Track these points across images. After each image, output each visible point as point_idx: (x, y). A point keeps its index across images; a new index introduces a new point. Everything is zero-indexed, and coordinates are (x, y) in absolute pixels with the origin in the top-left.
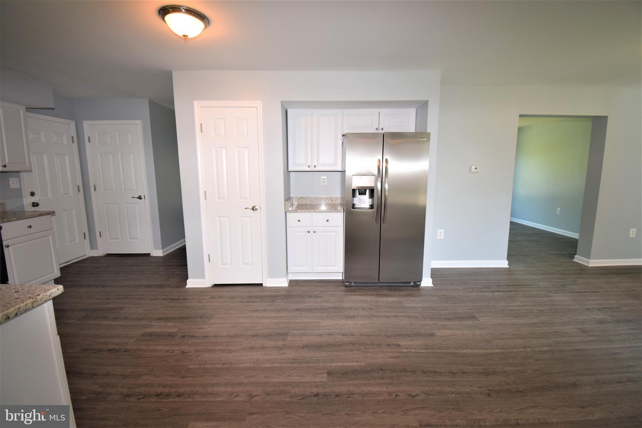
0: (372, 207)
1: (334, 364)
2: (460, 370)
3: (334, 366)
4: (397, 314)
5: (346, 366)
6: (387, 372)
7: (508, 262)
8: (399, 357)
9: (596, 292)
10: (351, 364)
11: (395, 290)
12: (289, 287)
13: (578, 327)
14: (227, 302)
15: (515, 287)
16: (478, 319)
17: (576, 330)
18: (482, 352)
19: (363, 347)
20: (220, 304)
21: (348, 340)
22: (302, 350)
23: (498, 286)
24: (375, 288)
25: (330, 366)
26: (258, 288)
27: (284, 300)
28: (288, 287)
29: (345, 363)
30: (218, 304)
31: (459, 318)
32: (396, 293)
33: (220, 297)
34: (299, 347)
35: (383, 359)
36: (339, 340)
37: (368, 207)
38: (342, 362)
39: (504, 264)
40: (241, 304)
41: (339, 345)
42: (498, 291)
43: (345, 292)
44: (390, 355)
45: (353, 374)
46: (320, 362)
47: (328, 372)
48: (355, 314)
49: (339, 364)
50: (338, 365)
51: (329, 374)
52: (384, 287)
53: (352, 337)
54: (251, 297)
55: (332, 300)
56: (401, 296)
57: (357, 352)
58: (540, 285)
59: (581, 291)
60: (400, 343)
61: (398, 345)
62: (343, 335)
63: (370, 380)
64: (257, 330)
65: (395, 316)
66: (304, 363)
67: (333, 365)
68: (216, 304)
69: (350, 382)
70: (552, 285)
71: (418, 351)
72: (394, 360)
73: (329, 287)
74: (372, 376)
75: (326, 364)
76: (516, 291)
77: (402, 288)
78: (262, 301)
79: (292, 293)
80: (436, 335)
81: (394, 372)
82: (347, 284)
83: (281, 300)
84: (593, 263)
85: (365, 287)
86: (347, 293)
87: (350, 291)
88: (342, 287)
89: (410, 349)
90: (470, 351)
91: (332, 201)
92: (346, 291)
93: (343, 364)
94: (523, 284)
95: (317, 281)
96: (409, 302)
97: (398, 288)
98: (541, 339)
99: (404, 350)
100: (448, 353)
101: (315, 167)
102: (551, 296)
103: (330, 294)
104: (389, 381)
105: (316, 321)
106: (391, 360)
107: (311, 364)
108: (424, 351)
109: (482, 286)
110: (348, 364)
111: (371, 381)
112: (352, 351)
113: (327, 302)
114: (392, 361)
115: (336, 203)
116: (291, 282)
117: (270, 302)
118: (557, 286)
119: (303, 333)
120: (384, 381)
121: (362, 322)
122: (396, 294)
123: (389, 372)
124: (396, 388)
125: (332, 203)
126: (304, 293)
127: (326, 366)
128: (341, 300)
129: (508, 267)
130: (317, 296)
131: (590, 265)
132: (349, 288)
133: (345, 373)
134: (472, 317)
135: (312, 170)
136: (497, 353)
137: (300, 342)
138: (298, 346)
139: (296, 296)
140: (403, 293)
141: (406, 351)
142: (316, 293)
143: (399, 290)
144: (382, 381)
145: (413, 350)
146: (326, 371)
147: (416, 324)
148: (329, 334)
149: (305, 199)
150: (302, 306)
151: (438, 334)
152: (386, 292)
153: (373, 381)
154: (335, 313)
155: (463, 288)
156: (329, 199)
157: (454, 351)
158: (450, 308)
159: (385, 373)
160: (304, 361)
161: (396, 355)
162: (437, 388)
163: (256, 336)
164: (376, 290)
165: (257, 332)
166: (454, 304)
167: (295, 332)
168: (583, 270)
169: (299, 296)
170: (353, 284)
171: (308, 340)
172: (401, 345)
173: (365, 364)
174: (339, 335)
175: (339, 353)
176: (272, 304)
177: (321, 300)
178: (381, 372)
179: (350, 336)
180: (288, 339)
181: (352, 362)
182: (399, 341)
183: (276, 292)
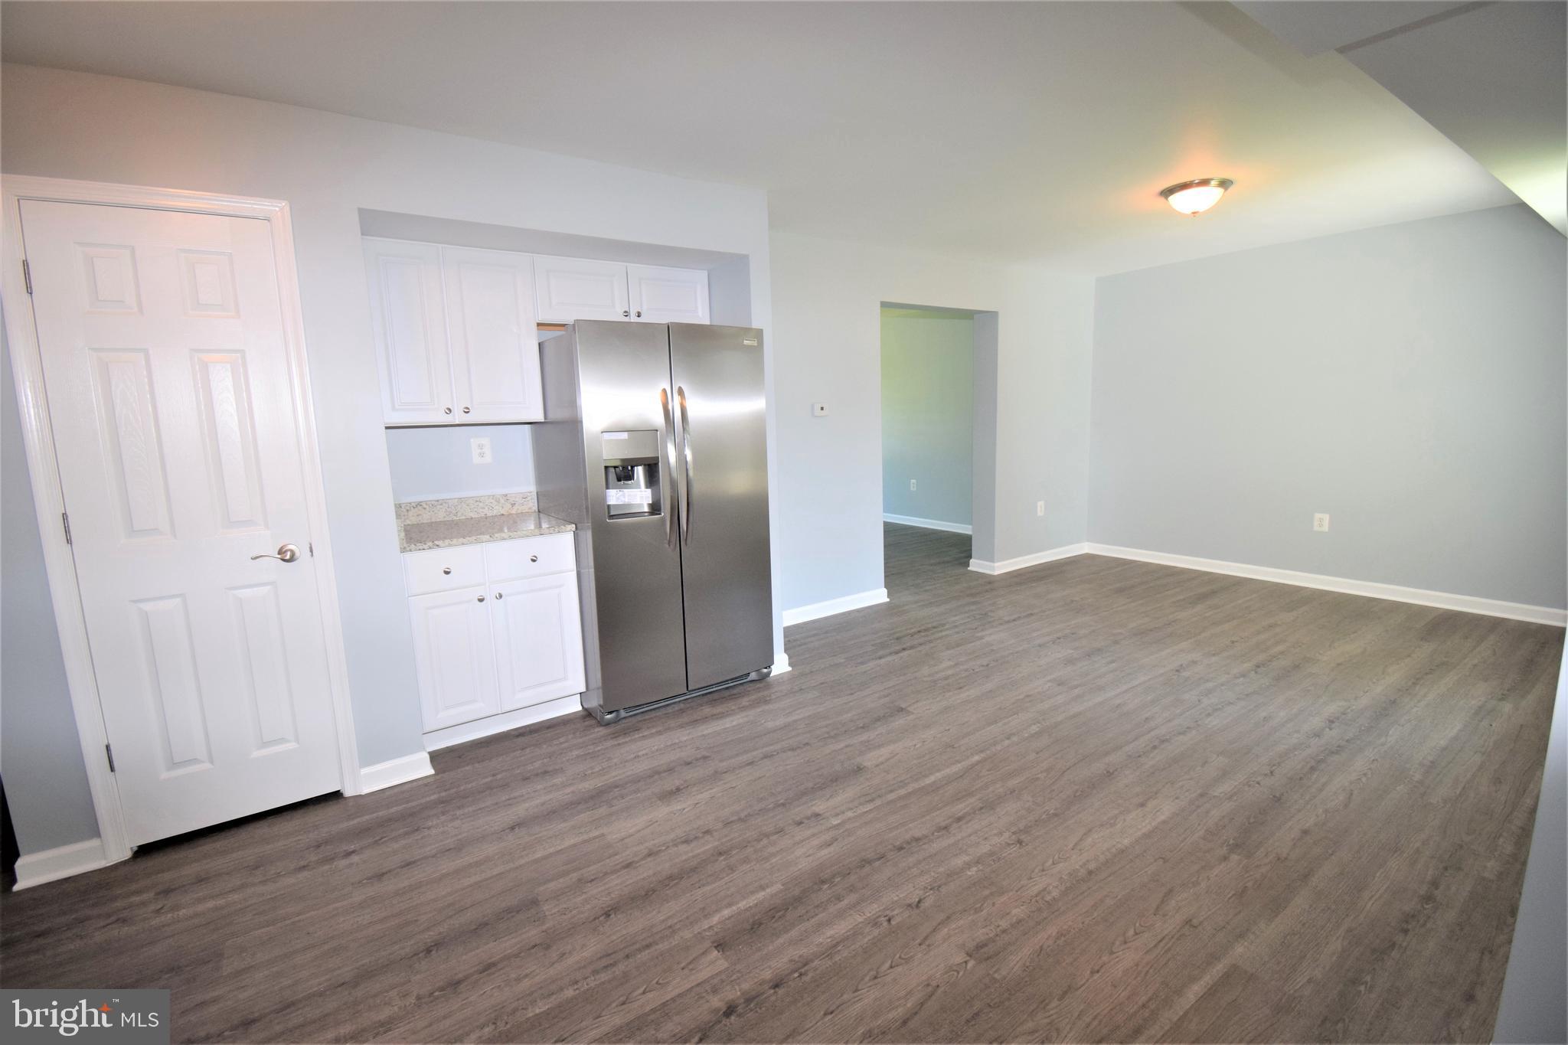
0: (655, 508)
1: (716, 919)
2: (950, 817)
3: (719, 923)
4: (767, 749)
5: (746, 910)
6: (837, 880)
7: (886, 591)
8: (837, 840)
9: (1032, 614)
10: (752, 901)
11: (724, 699)
12: (440, 775)
13: (1049, 678)
14: (243, 886)
15: (923, 634)
16: (909, 712)
17: (1049, 684)
18: (957, 769)
19: (750, 850)
20: (221, 902)
21: (707, 848)
22: (608, 923)
23: (897, 639)
24: (677, 707)
25: (711, 928)
26: (331, 810)
27: (452, 813)
28: (437, 774)
29: (737, 903)
30: (211, 904)
31: (878, 719)
32: (731, 705)
33: (201, 880)
34: (595, 919)
35: (811, 858)
36: (684, 858)
37: (646, 509)
38: (730, 905)
39: (879, 596)
40: (306, 874)
41: (694, 870)
42: (904, 649)
43: (612, 738)
44: (816, 842)
45: (773, 921)
46: (679, 929)
47: (716, 945)
48: (677, 783)
49: (726, 912)
50: (727, 916)
51: (720, 946)
52: (695, 699)
53: (711, 839)
54: (327, 842)
55: (592, 768)
56: (743, 709)
57: (746, 867)
58: (954, 622)
59: (1013, 617)
60: (817, 809)
61: (817, 815)
62: (687, 842)
63: (817, 915)
64: (428, 929)
65: (766, 757)
66: (640, 950)
67: (714, 923)
68: (200, 908)
69: (781, 940)
70: (968, 617)
71: (859, 812)
72: (831, 849)
73: (562, 740)
74: (816, 904)
75: (696, 929)
76: (930, 642)
77: (735, 691)
78: (376, 842)
79: (462, 788)
80: (865, 767)
81: (849, 874)
82: (609, 716)
83: (443, 818)
84: (1000, 567)
85: (653, 712)
86: (621, 740)
87: (625, 732)
88: (596, 730)
89: (843, 813)
90: (939, 775)
91: (513, 505)
92: (615, 735)
93: (734, 908)
94: (930, 626)
95: (516, 733)
96: (771, 717)
97: (727, 693)
98: (1017, 714)
99: (835, 822)
100: (910, 794)
101: (465, 412)
102: (982, 638)
103: (578, 757)
104: (852, 898)
105: (592, 835)
106: (825, 852)
107: (661, 946)
108: (869, 807)
109: (873, 645)
110: (744, 903)
111: (821, 916)
112: (732, 869)
113: (585, 777)
114: (830, 853)
115: (525, 509)
116: (435, 757)
117: (406, 834)
118: (978, 617)
119: (580, 880)
120: (846, 902)
121: (706, 795)
122: (733, 708)
123: (839, 879)
124: (876, 906)
125: (514, 512)
126: (499, 777)
127: (699, 933)
128: (615, 760)
129: (888, 600)
130: (546, 772)
131: (996, 573)
132: (618, 727)
133: (756, 927)
134: (898, 711)
135: (457, 422)
136: (978, 762)
137: (589, 906)
138: (592, 918)
139: (483, 792)
140: (745, 701)
141: (839, 821)
142: (537, 764)
143: (733, 697)
144: (842, 903)
145: (850, 814)
146: (707, 944)
147: (818, 759)
148: (650, 855)
149: (427, 507)
150: (521, 810)
151: (867, 764)
152: (707, 710)
153: (824, 914)
154: (627, 799)
155: (846, 658)
156: (502, 501)
157: (916, 785)
158: (851, 704)
159: (835, 885)
160: (637, 946)
161: (827, 837)
162: (941, 869)
163: (438, 945)
164: (682, 711)
165: (432, 933)
166: (852, 694)
167: (552, 885)
168: (989, 583)
169: (489, 788)
170: (623, 714)
171: (607, 892)
172: (821, 812)
173: (783, 885)
174: (676, 845)
175: (708, 888)
176: (422, 838)
177: (564, 779)
178: (826, 886)
179: (703, 837)
180: (547, 914)
181: (752, 893)
182: (812, 806)
183: (408, 802)
